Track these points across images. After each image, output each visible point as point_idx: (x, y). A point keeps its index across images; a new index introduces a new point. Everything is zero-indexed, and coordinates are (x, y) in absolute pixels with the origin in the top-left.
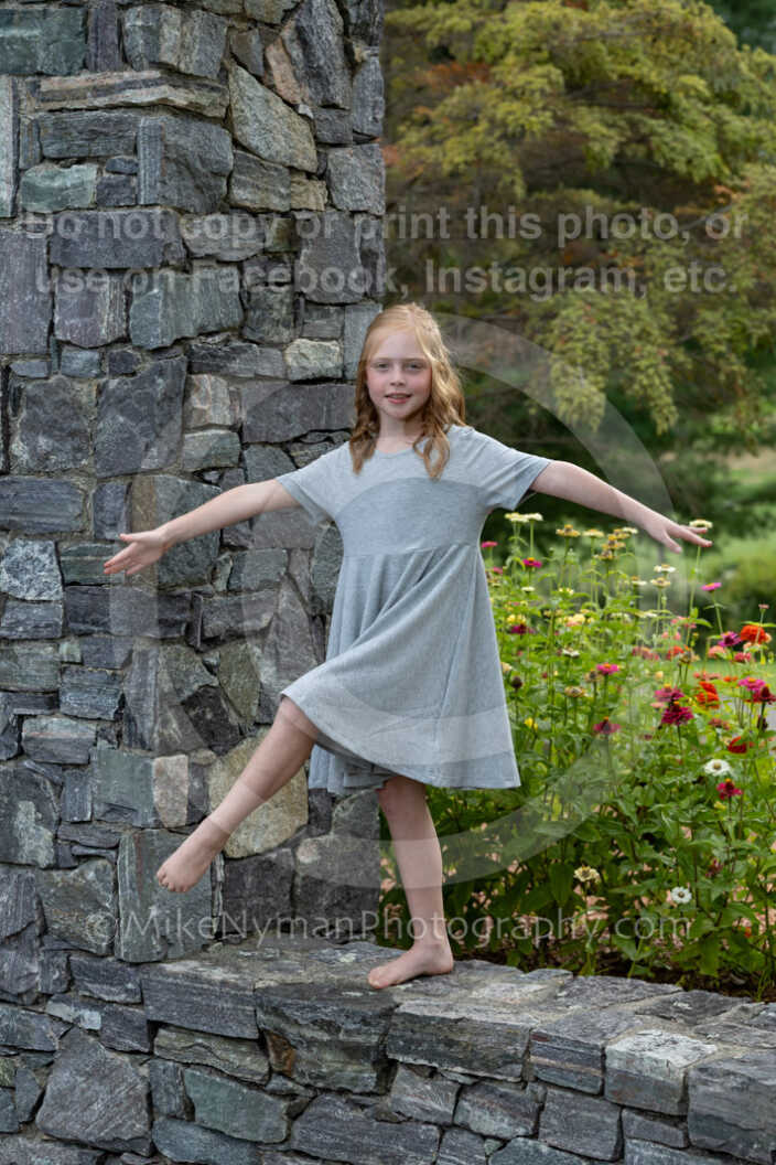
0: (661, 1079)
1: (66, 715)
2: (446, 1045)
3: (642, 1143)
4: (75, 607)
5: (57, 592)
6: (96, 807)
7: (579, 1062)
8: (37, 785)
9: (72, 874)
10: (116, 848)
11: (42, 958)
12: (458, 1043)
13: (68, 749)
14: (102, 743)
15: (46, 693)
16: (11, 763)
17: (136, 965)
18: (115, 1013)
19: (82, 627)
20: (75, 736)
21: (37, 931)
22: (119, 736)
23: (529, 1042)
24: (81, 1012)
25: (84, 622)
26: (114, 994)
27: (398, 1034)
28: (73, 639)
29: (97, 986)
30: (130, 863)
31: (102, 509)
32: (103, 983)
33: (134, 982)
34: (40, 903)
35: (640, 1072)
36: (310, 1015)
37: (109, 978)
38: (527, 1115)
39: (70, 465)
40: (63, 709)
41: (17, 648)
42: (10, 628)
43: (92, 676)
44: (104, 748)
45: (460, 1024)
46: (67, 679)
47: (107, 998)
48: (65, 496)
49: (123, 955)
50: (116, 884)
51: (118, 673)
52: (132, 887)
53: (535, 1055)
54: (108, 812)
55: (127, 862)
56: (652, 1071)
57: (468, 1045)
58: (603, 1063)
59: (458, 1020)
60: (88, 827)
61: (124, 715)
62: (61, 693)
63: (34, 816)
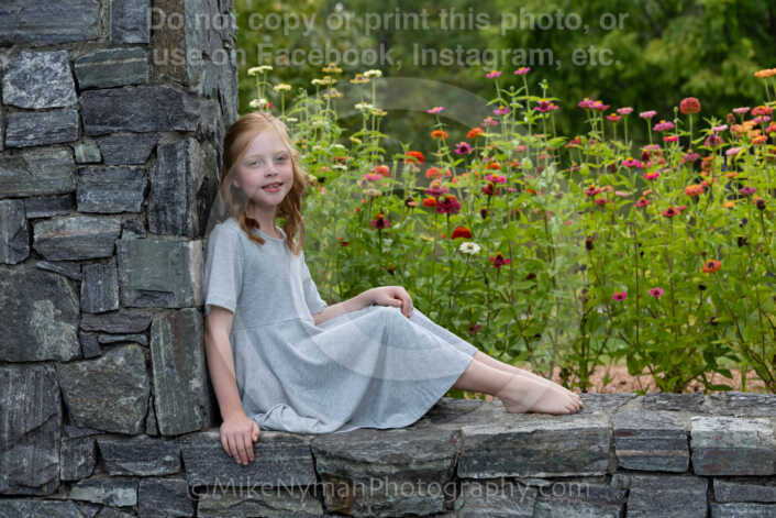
0: (754, 447)
1: (84, 213)
2: (524, 455)
3: (736, 505)
4: (92, 110)
5: (70, 99)
6: (127, 295)
7: (666, 448)
8: (53, 283)
9: (99, 362)
10: (148, 331)
11: (65, 447)
12: (538, 452)
13: (89, 245)
14: (128, 236)
15: (60, 194)
16: (22, 266)
17: (173, 437)
18: (153, 487)
19: (100, 128)
20: (96, 232)
21: (59, 422)
22: (147, 227)
23: (613, 441)
24: (111, 492)
25: (101, 124)
26: (152, 469)
27: (471, 454)
28: (88, 141)
29: (133, 464)
30: (166, 343)
31: (122, 16)
32: (136, 461)
33: (173, 454)
34: (62, 395)
35: (732, 445)
36: (378, 452)
37: (143, 455)
38: (613, 503)
40: (81, 208)
41: (26, 155)
42: (18, 137)
43: (115, 173)
44: (132, 238)
45: (535, 435)
46: (85, 179)
47: (143, 474)
48: (78, 7)
49: (161, 430)
50: (149, 365)
51: (142, 167)
52: (169, 365)
53: (620, 449)
54: (138, 298)
55: (161, 342)
56: (743, 442)
57: (548, 452)
58: (689, 445)
59: (533, 432)
60: (117, 315)
61: (151, 206)
62: (78, 193)
63: (53, 313)
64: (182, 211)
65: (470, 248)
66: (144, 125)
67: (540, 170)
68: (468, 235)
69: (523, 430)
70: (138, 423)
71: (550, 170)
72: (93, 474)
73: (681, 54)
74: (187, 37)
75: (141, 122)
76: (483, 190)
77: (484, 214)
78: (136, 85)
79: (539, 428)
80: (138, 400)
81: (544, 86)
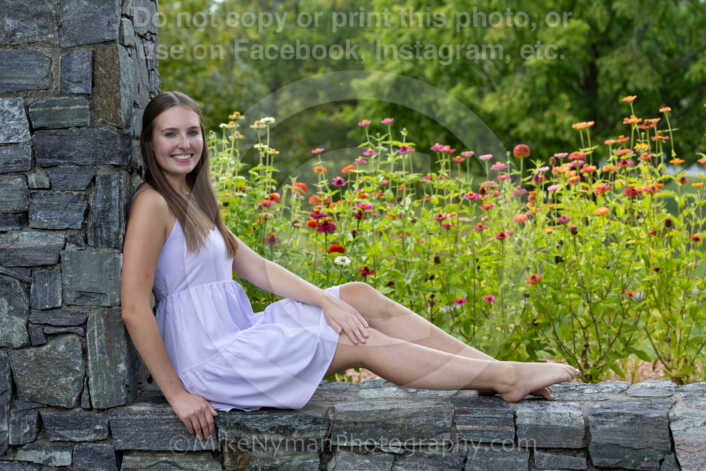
0: (566, 425)
1: (35, 229)
2: (384, 428)
4: (43, 146)
5: (25, 136)
6: (68, 295)
7: (497, 424)
8: (8, 284)
9: (44, 348)
10: (84, 324)
11: (13, 417)
12: (395, 426)
13: (39, 254)
14: (71, 247)
15: (16, 213)
17: (103, 410)
18: (85, 450)
19: (50, 161)
20: (45, 244)
21: (9, 397)
22: (86, 241)
23: (454, 418)
24: (50, 455)
25: (50, 158)
26: (84, 435)
27: (342, 426)
28: (38, 170)
29: (69, 432)
30: (99, 334)
31: (69, 70)
32: (71, 429)
33: (102, 424)
34: (12, 375)
35: (549, 423)
36: (267, 424)
37: (78, 424)
38: (453, 467)
39: (37, 39)
40: (32, 224)
43: (60, 197)
44: (74, 250)
45: (392, 413)
46: (35, 201)
47: (78, 439)
48: (33, 62)
49: (93, 404)
50: (85, 352)
51: (84, 193)
52: (101, 352)
53: (459, 424)
54: (78, 298)
55: (96, 333)
56: (558, 421)
57: (403, 425)
58: (515, 421)
59: (391, 410)
60: (60, 311)
61: (90, 224)
62: (30, 212)
63: (6, 309)
64: (115, 229)
65: (343, 261)
66: (86, 159)
67: (400, 200)
68: (341, 250)
69: (383, 408)
70: (74, 399)
71: (408, 200)
72: (36, 439)
73: (511, 105)
74: (122, 89)
75: (83, 157)
76: (354, 215)
77: (354, 234)
78: (78, 127)
79: (396, 406)
80: (76, 380)
81: (404, 133)
